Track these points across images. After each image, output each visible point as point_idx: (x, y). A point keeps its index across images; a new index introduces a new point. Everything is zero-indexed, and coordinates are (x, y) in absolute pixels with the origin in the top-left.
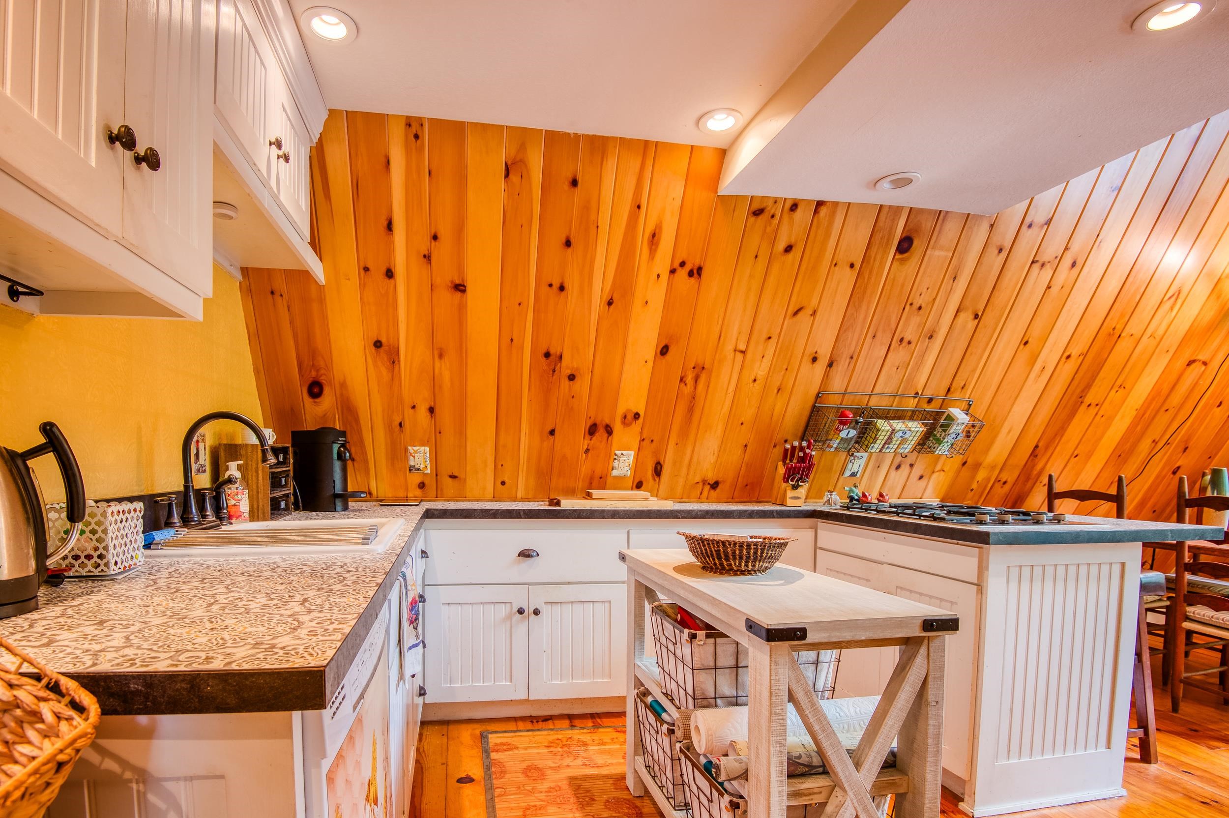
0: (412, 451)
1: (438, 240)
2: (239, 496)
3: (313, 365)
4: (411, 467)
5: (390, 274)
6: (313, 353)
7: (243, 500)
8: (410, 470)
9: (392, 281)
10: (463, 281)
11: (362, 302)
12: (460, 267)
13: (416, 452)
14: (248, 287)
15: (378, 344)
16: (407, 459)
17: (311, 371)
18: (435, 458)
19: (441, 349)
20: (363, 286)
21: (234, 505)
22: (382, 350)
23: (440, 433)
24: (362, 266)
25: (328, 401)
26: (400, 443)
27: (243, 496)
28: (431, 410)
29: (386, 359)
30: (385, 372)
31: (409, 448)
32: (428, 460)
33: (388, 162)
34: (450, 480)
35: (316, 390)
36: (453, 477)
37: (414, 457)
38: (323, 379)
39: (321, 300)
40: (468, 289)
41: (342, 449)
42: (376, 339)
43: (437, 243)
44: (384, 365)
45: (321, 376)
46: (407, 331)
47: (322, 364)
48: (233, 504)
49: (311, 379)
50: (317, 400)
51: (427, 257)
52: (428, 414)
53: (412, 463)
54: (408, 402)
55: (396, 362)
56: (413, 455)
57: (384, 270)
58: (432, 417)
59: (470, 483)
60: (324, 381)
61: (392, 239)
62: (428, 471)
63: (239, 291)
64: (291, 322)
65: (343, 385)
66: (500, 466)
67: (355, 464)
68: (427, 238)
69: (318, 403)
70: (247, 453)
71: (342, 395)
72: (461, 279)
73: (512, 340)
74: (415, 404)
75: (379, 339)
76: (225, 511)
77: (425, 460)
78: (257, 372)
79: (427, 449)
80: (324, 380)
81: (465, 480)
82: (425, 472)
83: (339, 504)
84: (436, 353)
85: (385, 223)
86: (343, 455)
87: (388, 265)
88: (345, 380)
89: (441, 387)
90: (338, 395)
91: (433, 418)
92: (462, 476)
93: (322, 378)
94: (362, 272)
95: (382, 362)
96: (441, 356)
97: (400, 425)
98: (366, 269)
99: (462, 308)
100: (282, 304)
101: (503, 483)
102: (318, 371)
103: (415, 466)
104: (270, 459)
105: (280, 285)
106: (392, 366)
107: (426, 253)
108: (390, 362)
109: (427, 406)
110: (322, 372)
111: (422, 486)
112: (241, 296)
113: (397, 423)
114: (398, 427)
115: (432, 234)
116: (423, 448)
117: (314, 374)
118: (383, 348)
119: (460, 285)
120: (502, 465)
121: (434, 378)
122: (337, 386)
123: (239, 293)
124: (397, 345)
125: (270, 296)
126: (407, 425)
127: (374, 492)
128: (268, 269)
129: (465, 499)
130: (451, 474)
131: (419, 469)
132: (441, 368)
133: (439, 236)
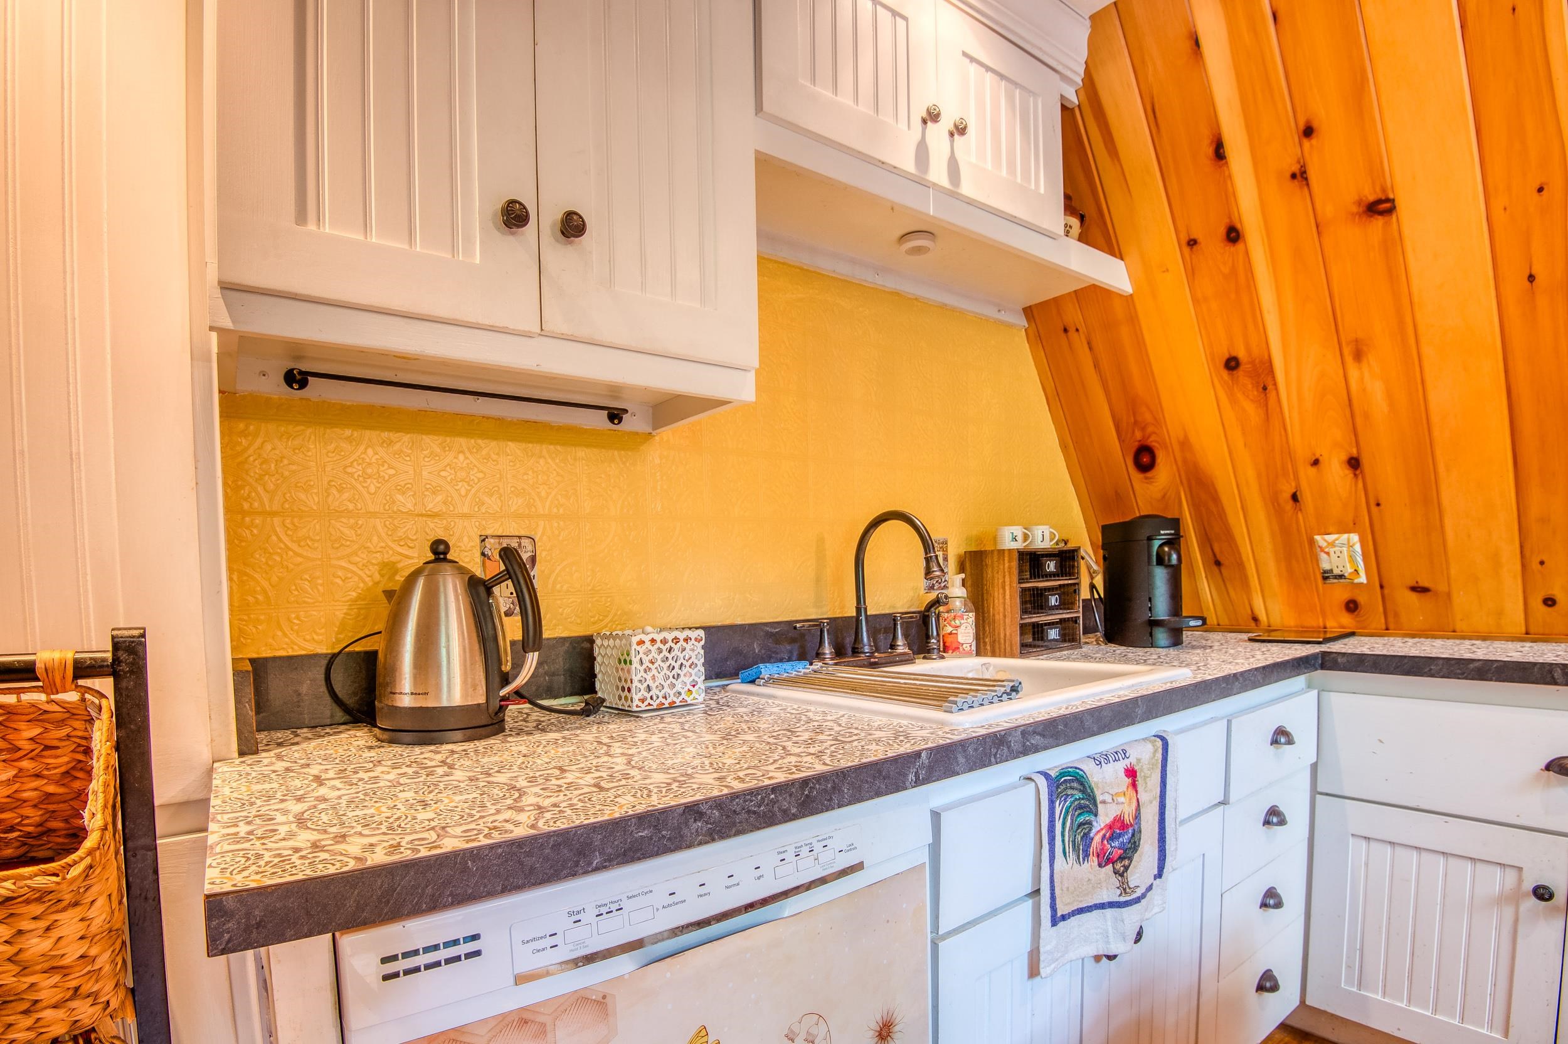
0: (1323, 544)
1: (1314, 135)
2: (957, 622)
3: (1136, 422)
4: (1325, 572)
5: (1233, 235)
6: (1133, 404)
7: (963, 627)
8: (1325, 578)
9: (1240, 246)
10: (1384, 190)
11: (1196, 301)
12: (1374, 167)
13: (1332, 544)
14: (1036, 333)
15: (1232, 364)
16: (1316, 560)
17: (1133, 432)
18: (1375, 554)
19: (1357, 341)
20: (1191, 273)
21: (951, 634)
22: (1240, 373)
23: (1378, 505)
24: (1184, 241)
25: (1164, 473)
26: (1299, 530)
27: (962, 622)
28: (1354, 463)
29: (1250, 386)
30: (1252, 410)
31: (1317, 538)
32: (1360, 559)
33: (1197, 43)
34: (1414, 596)
35: (1145, 459)
36: (1419, 589)
37: (1328, 553)
38: (1152, 441)
39: (1133, 319)
40: (1401, 204)
41: (1166, 549)
42: (1227, 356)
43: (1314, 141)
44: (1248, 397)
45: (1149, 437)
46: (1283, 325)
47: (1148, 417)
48: (949, 631)
49: (1137, 444)
50: (1149, 474)
51: (1300, 176)
52: (1349, 472)
53: (1326, 566)
54: (1302, 454)
55: (1270, 387)
56: (1326, 550)
57: (1222, 231)
58: (1355, 475)
59: (1462, 600)
60: (1154, 444)
61: (1227, 173)
62: (1363, 579)
63: (1026, 342)
64: (1096, 366)
65: (1185, 444)
66: (1535, 565)
67: (1223, 570)
68: (1292, 136)
69: (1151, 478)
70: (992, 562)
71: (1185, 461)
72: (1378, 189)
73: (1531, 278)
74: (1318, 456)
75: (1234, 354)
76: (933, 641)
77: (1352, 559)
78: (1064, 447)
79: (1355, 538)
80: (1156, 441)
81: (1449, 595)
82: (1356, 581)
83: (1161, 636)
84: (1347, 351)
85: (1210, 151)
86: (1166, 558)
87: (1228, 221)
88: (1186, 437)
89: (1367, 416)
90: (1180, 463)
91: (1360, 477)
92: (1442, 587)
93: (1151, 439)
94: (1186, 250)
95: (1244, 393)
96: (1358, 356)
97: (1295, 498)
98: (1192, 243)
99: (1392, 248)
100: (1079, 342)
101: (1550, 602)
102: (1143, 429)
103: (1331, 571)
104: (933, 571)
105: (1073, 315)
106: (1263, 395)
107: (1295, 168)
108: (1258, 391)
109: (1344, 457)
110: (1150, 429)
111: (1352, 606)
112: (1030, 348)
113: (1287, 495)
114: (1291, 502)
115: (1302, 126)
116: (1346, 536)
117: (1138, 435)
118: (1241, 368)
119: (1379, 202)
120: (1542, 563)
121: (1350, 400)
122: (1176, 447)
123: (1027, 345)
124: (1266, 357)
125: (1063, 335)
126: (1307, 496)
127: (1262, 617)
128: (1054, 299)
129: (1453, 633)
130: (1413, 584)
131: (1341, 577)
132: (1362, 379)
133: (1315, 125)
